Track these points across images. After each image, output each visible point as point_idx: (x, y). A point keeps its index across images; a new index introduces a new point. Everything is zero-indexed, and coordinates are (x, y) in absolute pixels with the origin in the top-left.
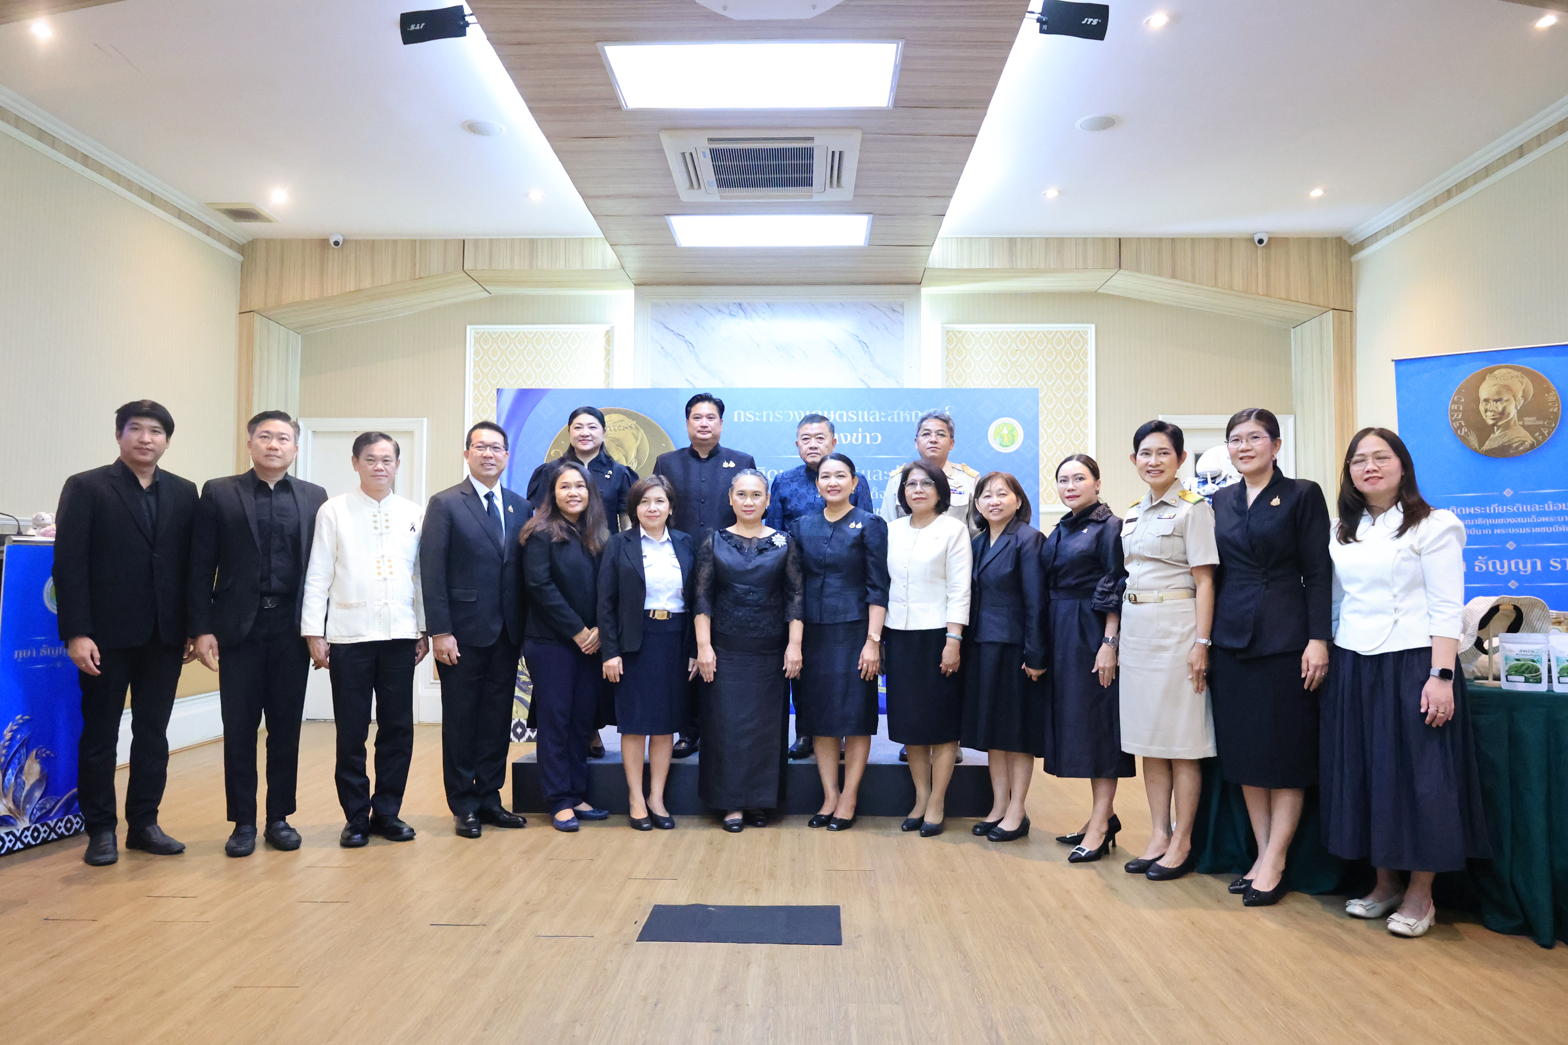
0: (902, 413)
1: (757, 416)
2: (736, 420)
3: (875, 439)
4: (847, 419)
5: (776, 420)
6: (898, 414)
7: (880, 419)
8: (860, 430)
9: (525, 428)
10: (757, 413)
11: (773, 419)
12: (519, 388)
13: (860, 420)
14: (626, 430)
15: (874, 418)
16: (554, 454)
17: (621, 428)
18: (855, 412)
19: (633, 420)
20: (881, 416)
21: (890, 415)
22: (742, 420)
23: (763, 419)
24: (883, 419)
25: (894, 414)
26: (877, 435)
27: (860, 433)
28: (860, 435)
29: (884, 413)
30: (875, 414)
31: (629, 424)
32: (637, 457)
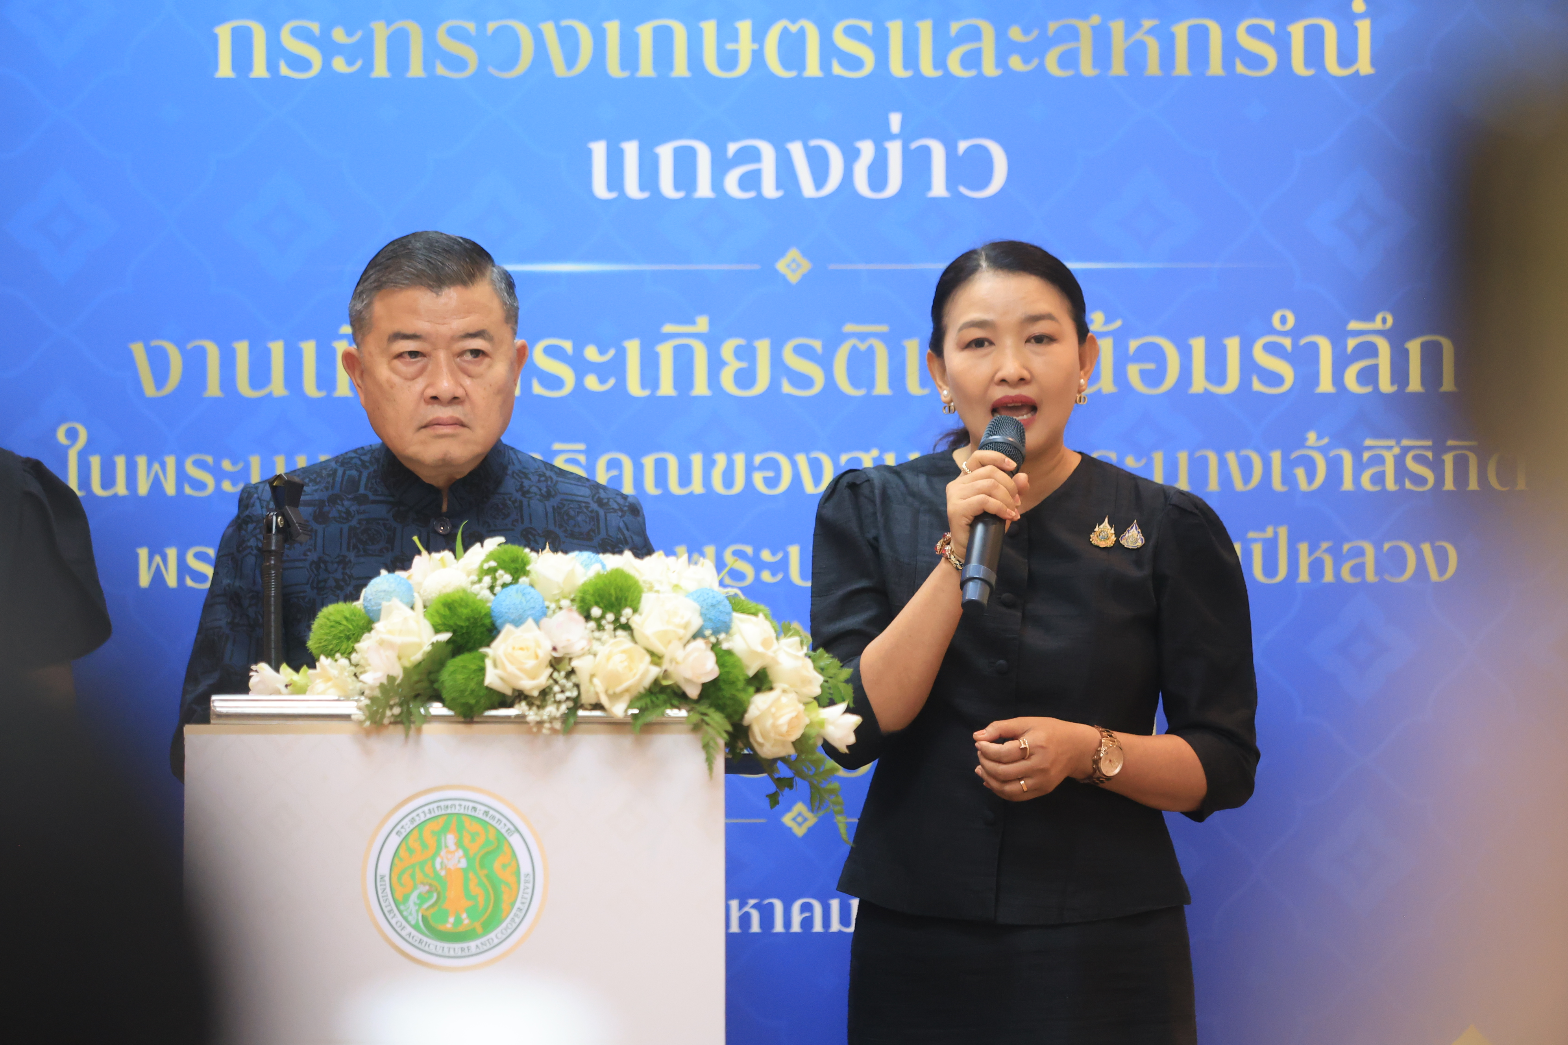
0: (1117, 27)
1: (336, 49)
2: (225, 70)
3: (979, 168)
4: (825, 65)
5: (441, 70)
6: (1102, 37)
7: (1001, 61)
8: (895, 121)
10: (339, 35)
11: (428, 65)
13: (897, 68)
15: (972, 60)
18: (868, 26)
20: (1004, 48)
21: (1058, 38)
22: (260, 70)
23: (369, 65)
24: (1016, 63)
25: (1073, 34)
26: (985, 150)
27: (893, 137)
28: (894, 149)
29: (1026, 31)
30: (976, 34)
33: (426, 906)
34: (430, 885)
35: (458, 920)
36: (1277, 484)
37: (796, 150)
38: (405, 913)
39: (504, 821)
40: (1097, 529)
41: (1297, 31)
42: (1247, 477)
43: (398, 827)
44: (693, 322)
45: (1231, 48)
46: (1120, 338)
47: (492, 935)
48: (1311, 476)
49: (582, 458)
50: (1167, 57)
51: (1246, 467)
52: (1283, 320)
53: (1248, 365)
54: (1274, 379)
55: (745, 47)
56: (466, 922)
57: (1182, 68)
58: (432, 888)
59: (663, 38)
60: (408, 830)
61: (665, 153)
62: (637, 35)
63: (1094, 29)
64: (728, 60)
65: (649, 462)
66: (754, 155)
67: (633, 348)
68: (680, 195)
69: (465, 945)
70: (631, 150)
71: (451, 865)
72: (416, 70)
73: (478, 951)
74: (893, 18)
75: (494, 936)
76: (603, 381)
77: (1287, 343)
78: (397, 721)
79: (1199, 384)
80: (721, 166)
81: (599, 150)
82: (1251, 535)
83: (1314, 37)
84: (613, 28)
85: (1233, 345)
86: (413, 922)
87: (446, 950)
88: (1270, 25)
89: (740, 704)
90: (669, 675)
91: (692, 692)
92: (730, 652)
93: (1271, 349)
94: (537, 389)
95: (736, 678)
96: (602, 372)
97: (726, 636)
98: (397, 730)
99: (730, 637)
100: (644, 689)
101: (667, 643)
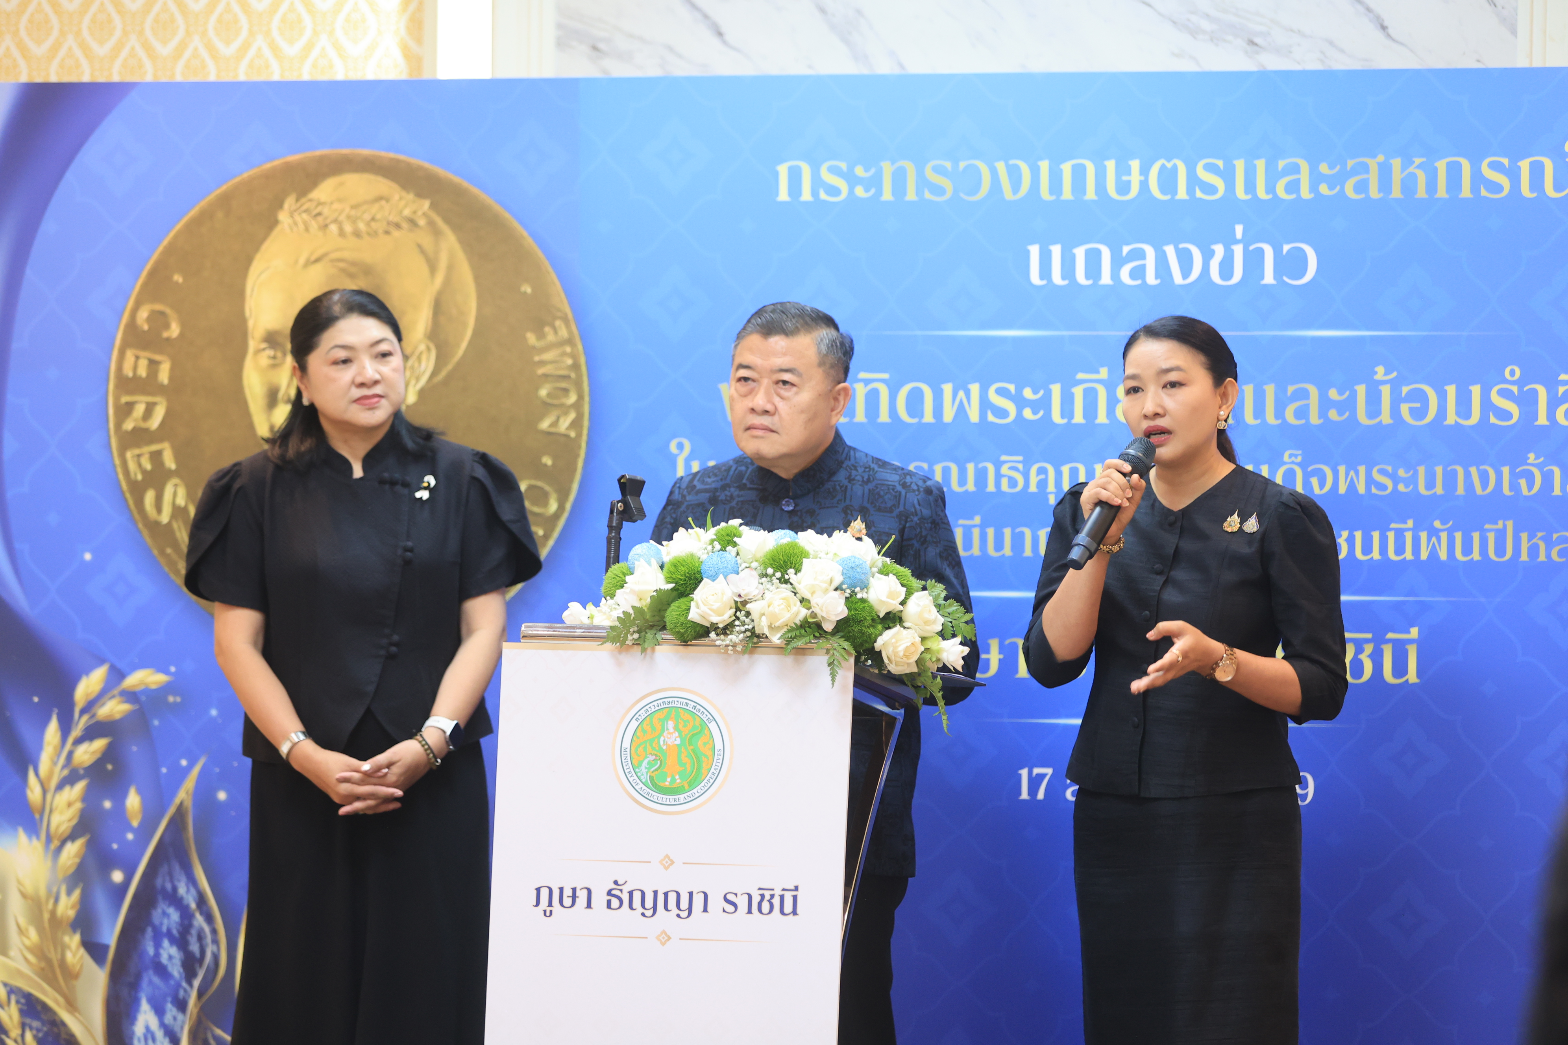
0: (1396, 163)
1: (858, 181)
2: (783, 195)
3: (1298, 264)
4: (1190, 191)
5: (928, 195)
6: (1385, 171)
7: (1314, 188)
8: (1239, 230)
9: (49, 226)
10: (859, 171)
11: (919, 192)
13: (1241, 193)
14: (396, 233)
15: (1292, 188)
16: (149, 320)
17: (379, 226)
19: (420, 195)
20: (1316, 179)
21: (1354, 172)
22: (806, 196)
23: (879, 192)
24: (1324, 189)
25: (1365, 168)
26: (1302, 251)
27: (1237, 242)
28: (1238, 250)
29: (1331, 167)
30: (1296, 169)
31: (407, 212)
32: (435, 335)
33: (652, 770)
34: (656, 756)
35: (673, 780)
36: (1506, 491)
37: (1170, 251)
38: (639, 774)
39: (706, 713)
40: (1228, 519)
41: (1524, 165)
42: (1485, 485)
43: (637, 716)
44: (1098, 372)
45: (1478, 178)
46: (1395, 385)
47: (695, 791)
48: (1530, 485)
49: (1020, 466)
50: (1432, 186)
51: (1484, 478)
52: (1512, 373)
53: (1487, 405)
54: (1506, 415)
55: (1135, 178)
56: (678, 781)
57: (1442, 192)
59: (1079, 173)
60: (643, 717)
61: (1080, 253)
62: (1061, 170)
63: (1379, 164)
64: (1124, 188)
65: (1066, 470)
66: (1140, 255)
67: (1056, 389)
68: (1090, 282)
69: (677, 797)
70: (1056, 250)
71: (670, 742)
72: (911, 195)
73: (685, 801)
74: (1238, 158)
75: (697, 791)
76: (1035, 413)
77: (1515, 389)
78: (636, 643)
79: (1451, 418)
80: (1118, 262)
81: (1034, 251)
82: (1487, 526)
83: (1537, 171)
84: (1044, 166)
85: (1476, 390)
86: (643, 780)
87: (664, 800)
88: (1505, 161)
89: (870, 635)
90: (814, 615)
91: (828, 627)
92: (863, 600)
93: (1503, 393)
94: (991, 418)
95: (865, 619)
96: (1035, 406)
97: (862, 589)
98: (637, 649)
99: (865, 590)
100: (795, 624)
101: (813, 593)
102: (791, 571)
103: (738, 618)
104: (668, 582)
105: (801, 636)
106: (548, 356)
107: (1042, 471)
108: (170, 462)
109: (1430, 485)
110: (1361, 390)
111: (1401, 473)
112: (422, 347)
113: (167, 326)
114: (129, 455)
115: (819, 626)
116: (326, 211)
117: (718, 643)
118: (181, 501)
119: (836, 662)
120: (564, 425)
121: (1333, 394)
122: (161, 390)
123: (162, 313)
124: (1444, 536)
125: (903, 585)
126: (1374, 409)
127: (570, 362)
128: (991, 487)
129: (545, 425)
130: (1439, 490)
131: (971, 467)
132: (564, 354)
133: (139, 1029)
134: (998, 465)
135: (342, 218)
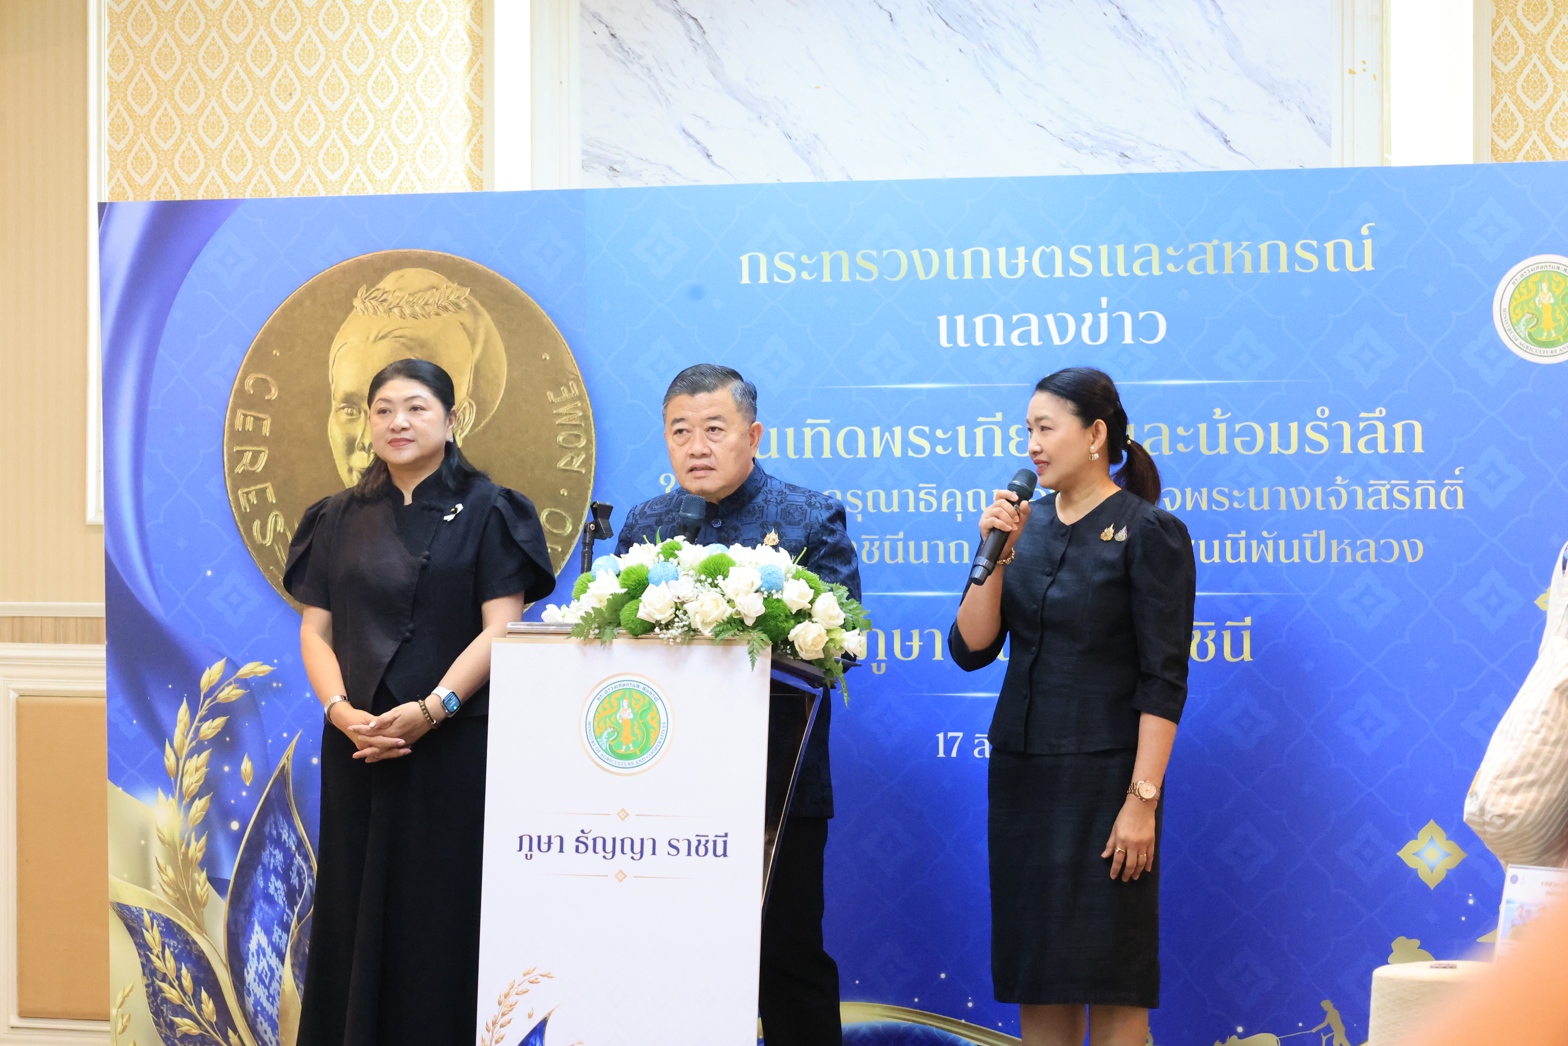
0: (1228, 246)
1: (803, 267)
2: (745, 280)
3: (1151, 327)
4: (1065, 271)
5: (858, 278)
6: (1219, 253)
7: (1163, 267)
8: (1104, 301)
9: (176, 314)
10: (805, 259)
11: (851, 275)
12: (162, 199)
13: (1105, 272)
14: (444, 315)
15: (1145, 267)
16: (254, 386)
17: (431, 309)
19: (462, 284)
20: (1165, 260)
21: (1194, 254)
22: (763, 279)
23: (821, 276)
24: (1171, 267)
25: (1204, 251)
26: (1154, 316)
27: (1103, 311)
28: (1104, 317)
29: (1176, 250)
30: (1148, 252)
31: (452, 298)
32: (475, 394)
33: (611, 739)
34: (614, 728)
35: (628, 748)
36: (1319, 506)
37: (1050, 318)
38: (600, 743)
39: (653, 693)
40: (1106, 531)
41: (1330, 246)
42: (1302, 502)
43: (599, 696)
44: (994, 416)
45: (1293, 257)
46: (1230, 423)
47: (645, 756)
48: (1338, 502)
49: (934, 492)
50: (1256, 264)
51: (1302, 497)
52: (1323, 412)
53: (1303, 439)
54: (1318, 446)
55: (1022, 261)
56: (632, 748)
57: (1264, 268)
58: (615, 730)
59: (977, 258)
60: (604, 697)
61: (979, 321)
62: (963, 256)
63: (1214, 247)
64: (1012, 269)
65: (970, 494)
66: (1026, 322)
67: (961, 430)
68: (987, 344)
69: (630, 761)
70: (960, 319)
71: (625, 717)
72: (845, 278)
73: (637, 765)
74: (1102, 244)
75: (646, 756)
76: (945, 449)
77: (1325, 425)
78: (598, 637)
79: (1275, 449)
80: (1009, 328)
81: (943, 320)
82: (1304, 535)
83: (1339, 250)
84: (950, 252)
85: (1294, 426)
86: (604, 748)
87: (621, 764)
88: (1315, 243)
89: (784, 629)
90: (738, 613)
91: (749, 622)
92: (778, 600)
93: (1316, 429)
94: (911, 453)
95: (780, 615)
96: (945, 443)
97: (777, 591)
98: (598, 642)
99: (780, 592)
100: (723, 620)
101: (737, 595)
102: (720, 577)
103: (677, 616)
104: (623, 588)
105: (728, 630)
106: (562, 410)
107: (951, 495)
108: (271, 497)
109: (1259, 503)
110: (1203, 427)
111: (1236, 493)
112: (466, 404)
113: (269, 391)
114: (240, 492)
115: (742, 621)
116: (390, 298)
117: (661, 636)
118: (280, 528)
119: (755, 651)
120: (576, 464)
121: (1181, 431)
122: (265, 441)
123: (265, 380)
124: (1270, 543)
125: (811, 588)
126: (1213, 443)
127: (581, 414)
128: (911, 509)
129: (561, 464)
130: (1266, 506)
131: (895, 493)
132: (576, 408)
133: (253, 946)
134: (917, 491)
135: (403, 303)
